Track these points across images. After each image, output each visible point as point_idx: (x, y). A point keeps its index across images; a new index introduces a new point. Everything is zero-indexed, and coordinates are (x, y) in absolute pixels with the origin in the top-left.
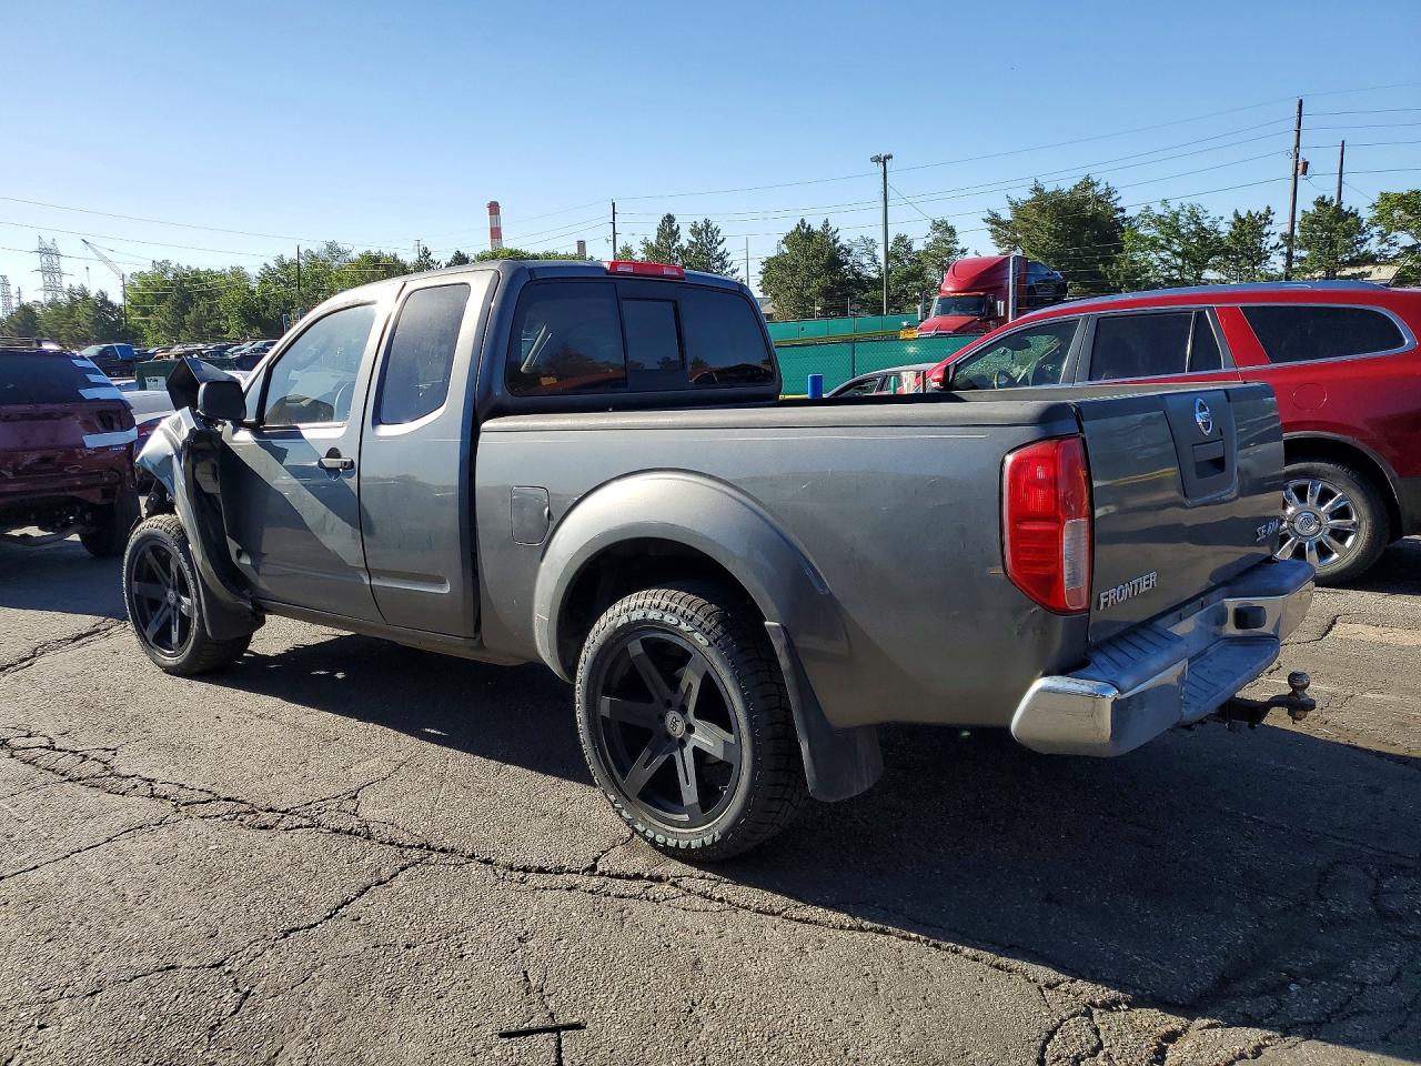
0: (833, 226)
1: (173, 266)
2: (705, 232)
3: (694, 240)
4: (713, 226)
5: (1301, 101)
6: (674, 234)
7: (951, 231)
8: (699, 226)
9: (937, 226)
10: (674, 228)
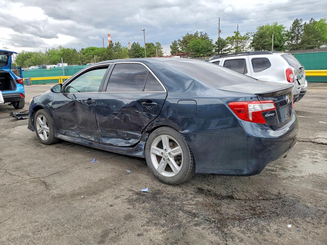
0: (139, 43)
1: (25, 51)
2: (118, 44)
3: (116, 46)
4: (120, 43)
5: (219, 18)
6: (112, 45)
7: (160, 44)
8: (116, 43)
9: (157, 44)
10: (112, 43)
